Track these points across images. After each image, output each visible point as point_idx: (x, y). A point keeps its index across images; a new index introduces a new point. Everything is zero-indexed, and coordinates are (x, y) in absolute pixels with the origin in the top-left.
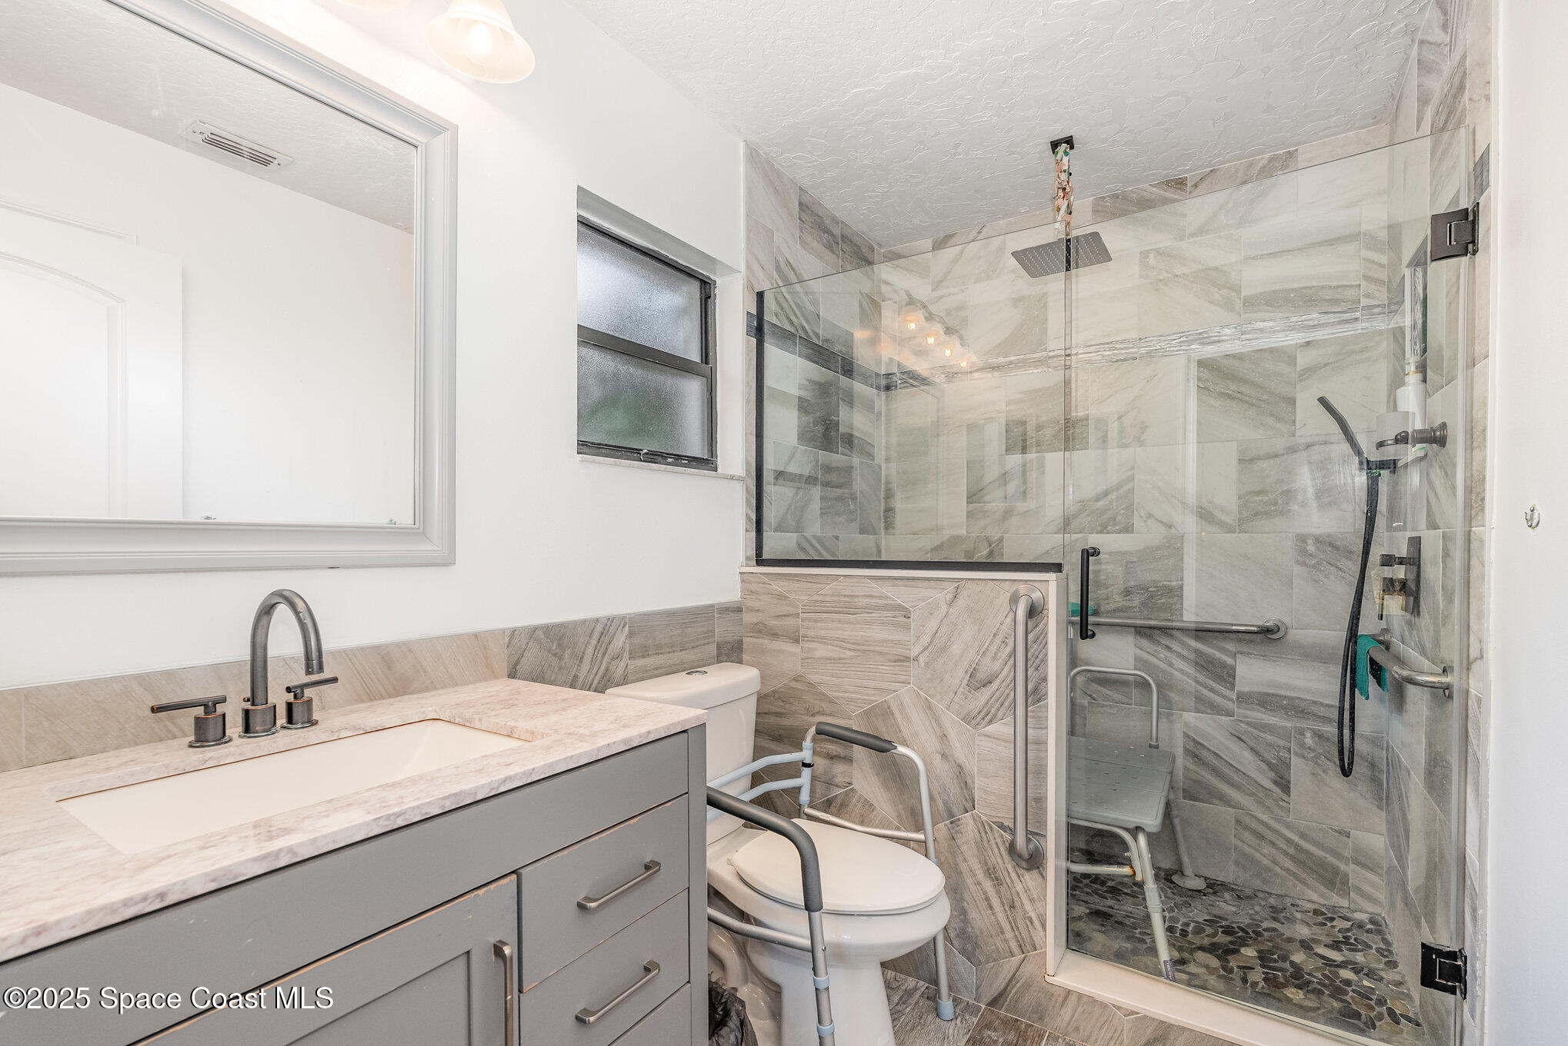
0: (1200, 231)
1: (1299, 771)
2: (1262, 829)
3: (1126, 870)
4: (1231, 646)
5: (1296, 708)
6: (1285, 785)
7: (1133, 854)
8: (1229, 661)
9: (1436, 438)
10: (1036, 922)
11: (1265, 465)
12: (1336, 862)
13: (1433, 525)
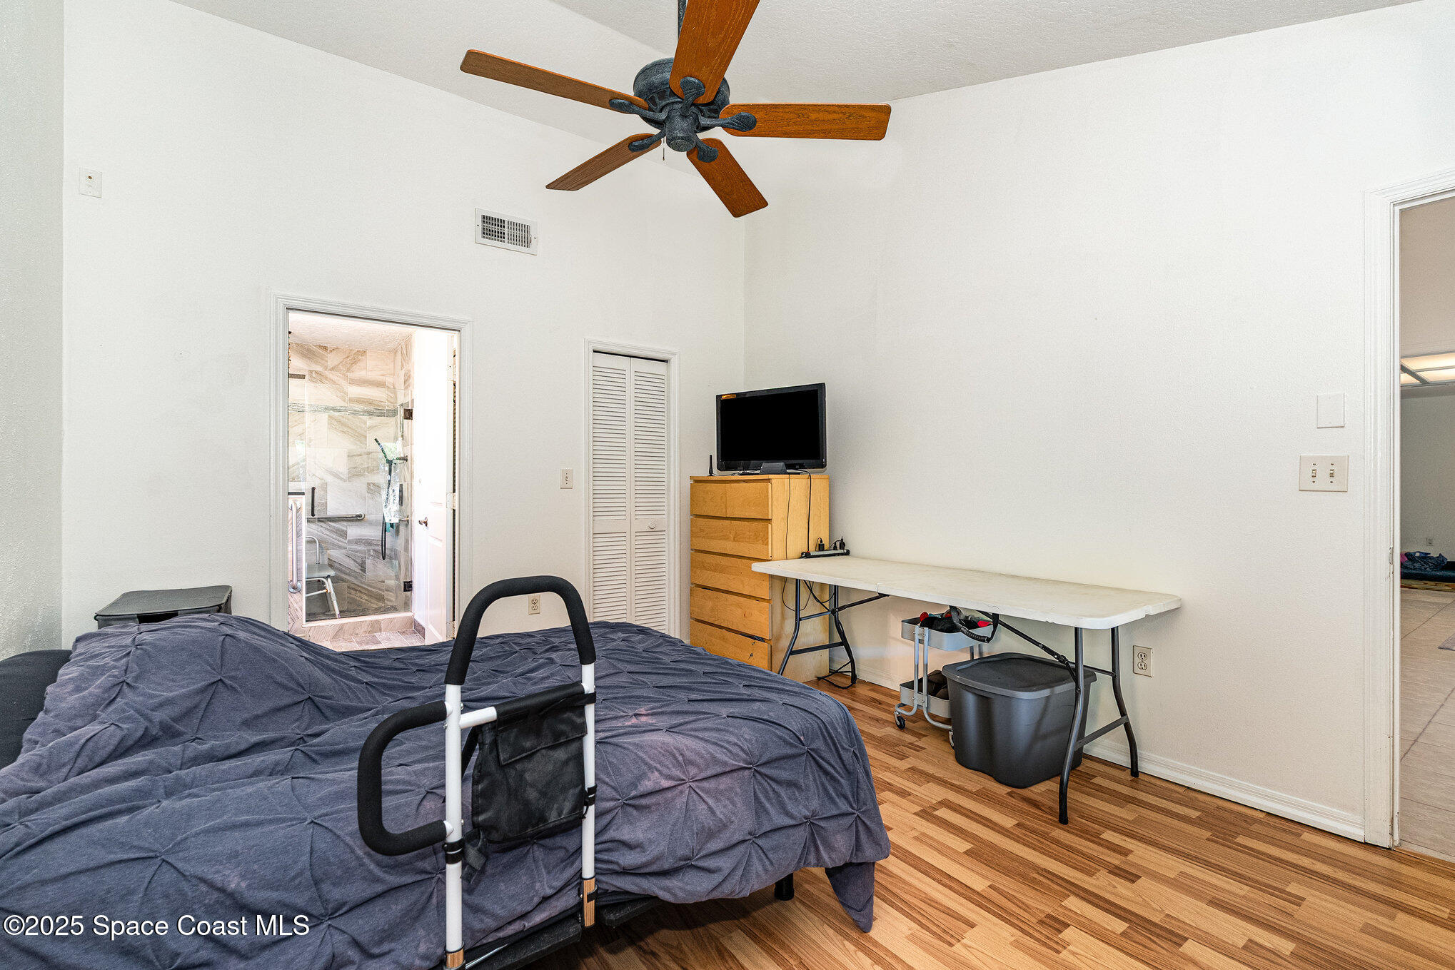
0: (332, 369)
1: (369, 562)
2: (356, 587)
3: (325, 591)
4: (345, 523)
5: (368, 543)
6: (363, 570)
7: (327, 585)
8: (345, 529)
9: (405, 459)
10: (298, 609)
11: (356, 458)
12: (381, 592)
13: (405, 481)
